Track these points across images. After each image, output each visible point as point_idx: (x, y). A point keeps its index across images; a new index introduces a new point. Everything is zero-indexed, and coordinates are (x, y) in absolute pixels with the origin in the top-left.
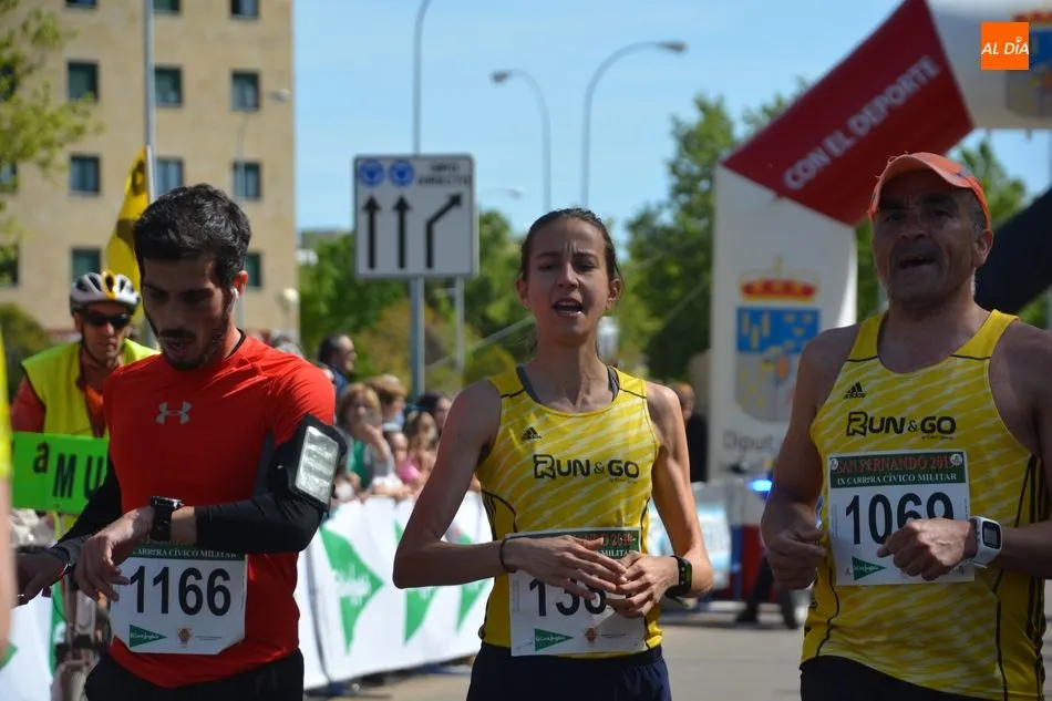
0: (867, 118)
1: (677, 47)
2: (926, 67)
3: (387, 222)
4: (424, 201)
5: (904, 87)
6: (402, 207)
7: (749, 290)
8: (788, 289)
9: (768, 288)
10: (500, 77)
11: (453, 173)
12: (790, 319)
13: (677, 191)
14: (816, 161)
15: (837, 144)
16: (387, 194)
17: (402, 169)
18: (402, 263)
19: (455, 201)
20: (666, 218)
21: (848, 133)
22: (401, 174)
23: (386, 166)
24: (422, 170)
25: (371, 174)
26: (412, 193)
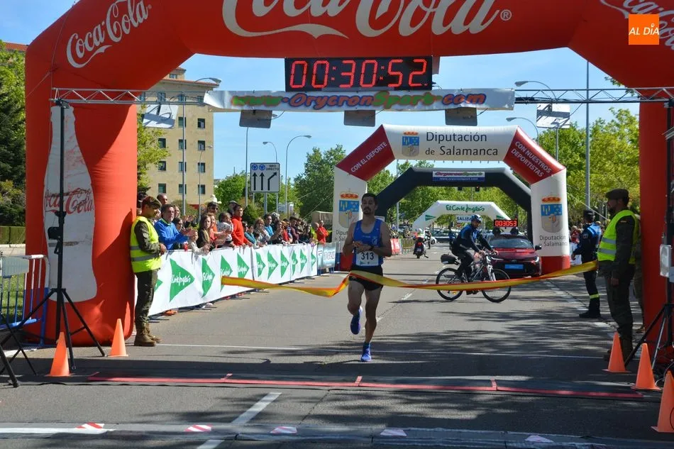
0: (370, 156)
1: (309, 137)
2: (384, 144)
3: (258, 179)
4: (267, 174)
5: (379, 148)
6: (262, 175)
7: (342, 196)
8: (352, 196)
9: (347, 196)
10: (265, 143)
11: (274, 168)
12: (352, 203)
13: (307, 171)
14: (358, 166)
15: (363, 162)
16: (258, 172)
17: (262, 166)
18: (262, 189)
19: (275, 174)
20: (304, 177)
21: (366, 159)
22: (262, 167)
23: (258, 165)
24: (267, 166)
25: (255, 167)
26: (264, 172)
